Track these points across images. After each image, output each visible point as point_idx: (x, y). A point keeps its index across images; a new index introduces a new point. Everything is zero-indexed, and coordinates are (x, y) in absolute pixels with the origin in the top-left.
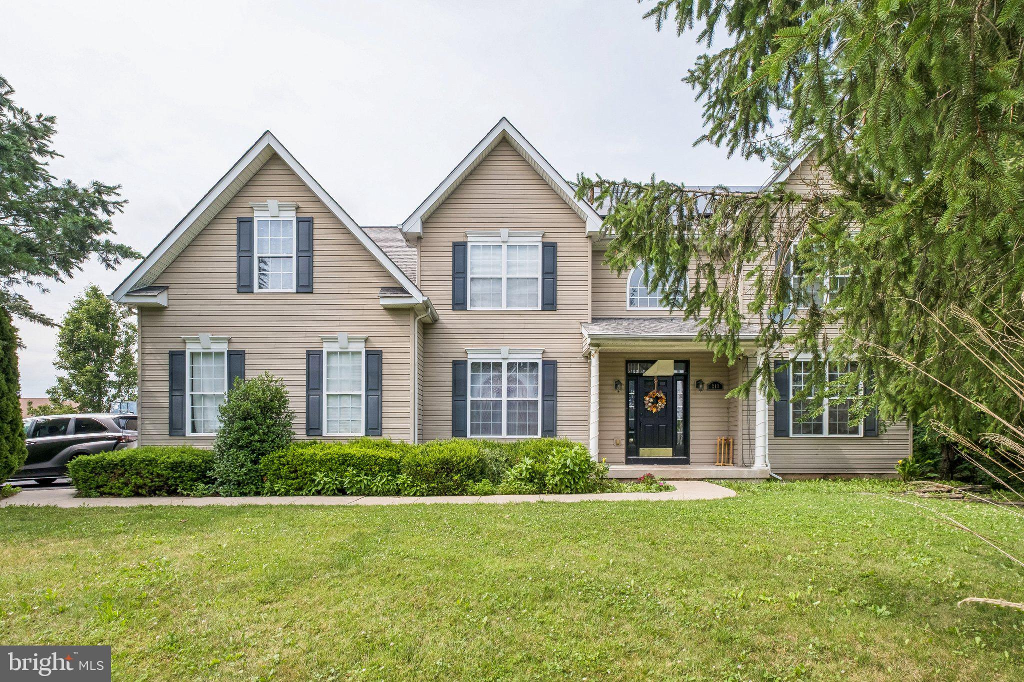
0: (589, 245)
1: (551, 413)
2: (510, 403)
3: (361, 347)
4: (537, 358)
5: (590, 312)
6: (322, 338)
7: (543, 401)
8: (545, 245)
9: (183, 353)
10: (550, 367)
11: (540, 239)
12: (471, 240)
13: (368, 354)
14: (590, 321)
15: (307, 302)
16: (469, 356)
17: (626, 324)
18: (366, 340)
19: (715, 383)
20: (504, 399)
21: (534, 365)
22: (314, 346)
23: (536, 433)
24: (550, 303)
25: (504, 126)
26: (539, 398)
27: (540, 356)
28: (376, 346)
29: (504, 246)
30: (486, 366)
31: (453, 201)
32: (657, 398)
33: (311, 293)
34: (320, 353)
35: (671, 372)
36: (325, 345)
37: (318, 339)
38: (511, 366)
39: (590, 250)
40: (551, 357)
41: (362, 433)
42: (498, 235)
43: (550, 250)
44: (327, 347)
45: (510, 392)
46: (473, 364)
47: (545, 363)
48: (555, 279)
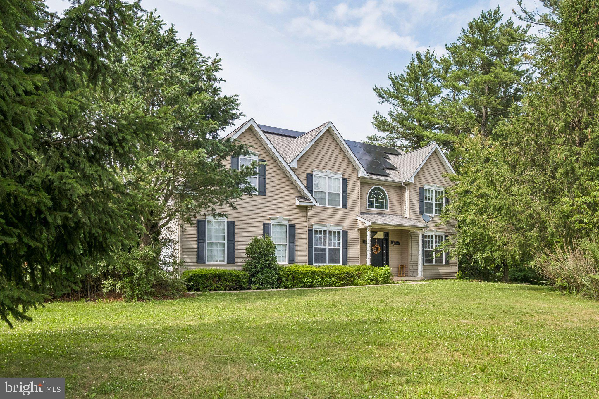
0: (359, 181)
1: (345, 253)
2: (330, 249)
3: (287, 223)
4: (340, 229)
5: (359, 210)
6: (270, 218)
7: (343, 248)
8: (343, 179)
9: (204, 221)
10: (345, 233)
11: (341, 176)
12: (315, 173)
13: (290, 226)
14: (359, 214)
15: (263, 200)
16: (314, 227)
17: (372, 216)
18: (289, 220)
19: (397, 242)
20: (328, 247)
21: (339, 232)
22: (266, 221)
23: (339, 263)
24: (345, 206)
25: (330, 124)
26: (341, 247)
27: (341, 228)
28: (293, 223)
29: (327, 178)
30: (320, 232)
31: (309, 154)
32: (377, 248)
33: (265, 195)
34: (269, 224)
35: (382, 237)
36: (271, 221)
37: (268, 218)
38: (330, 232)
39: (359, 183)
40: (346, 229)
41: (287, 262)
42: (326, 172)
43: (345, 181)
44: (272, 222)
45: (330, 244)
46: (315, 231)
47: (343, 231)
48: (346, 194)
